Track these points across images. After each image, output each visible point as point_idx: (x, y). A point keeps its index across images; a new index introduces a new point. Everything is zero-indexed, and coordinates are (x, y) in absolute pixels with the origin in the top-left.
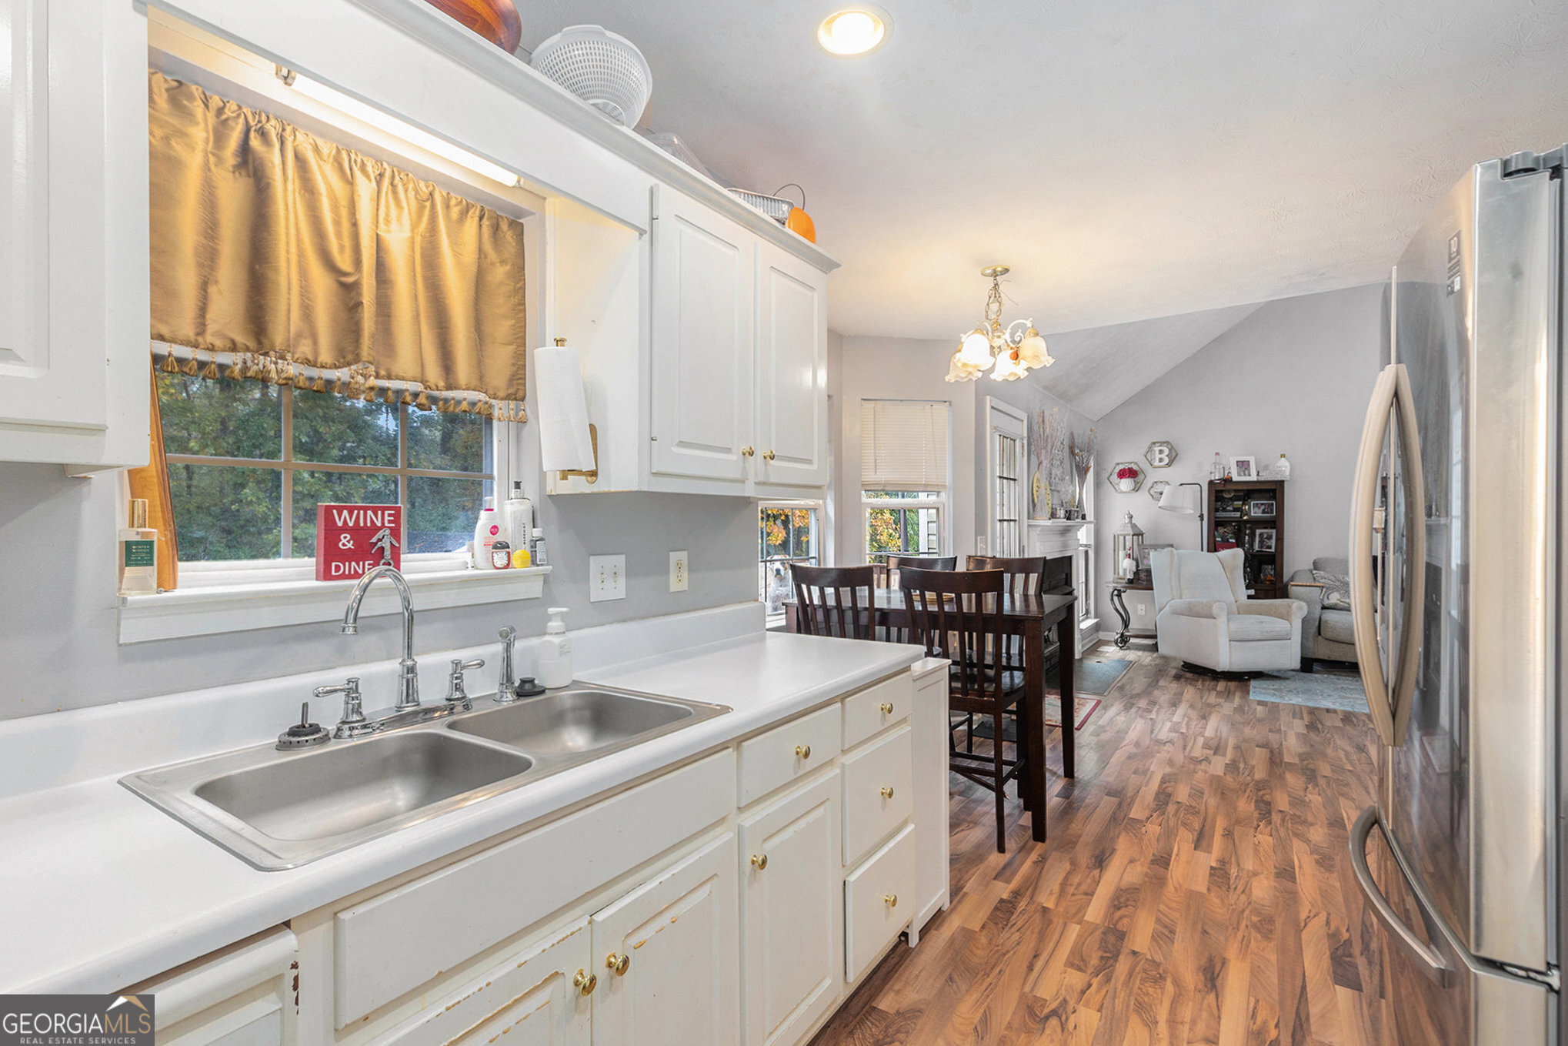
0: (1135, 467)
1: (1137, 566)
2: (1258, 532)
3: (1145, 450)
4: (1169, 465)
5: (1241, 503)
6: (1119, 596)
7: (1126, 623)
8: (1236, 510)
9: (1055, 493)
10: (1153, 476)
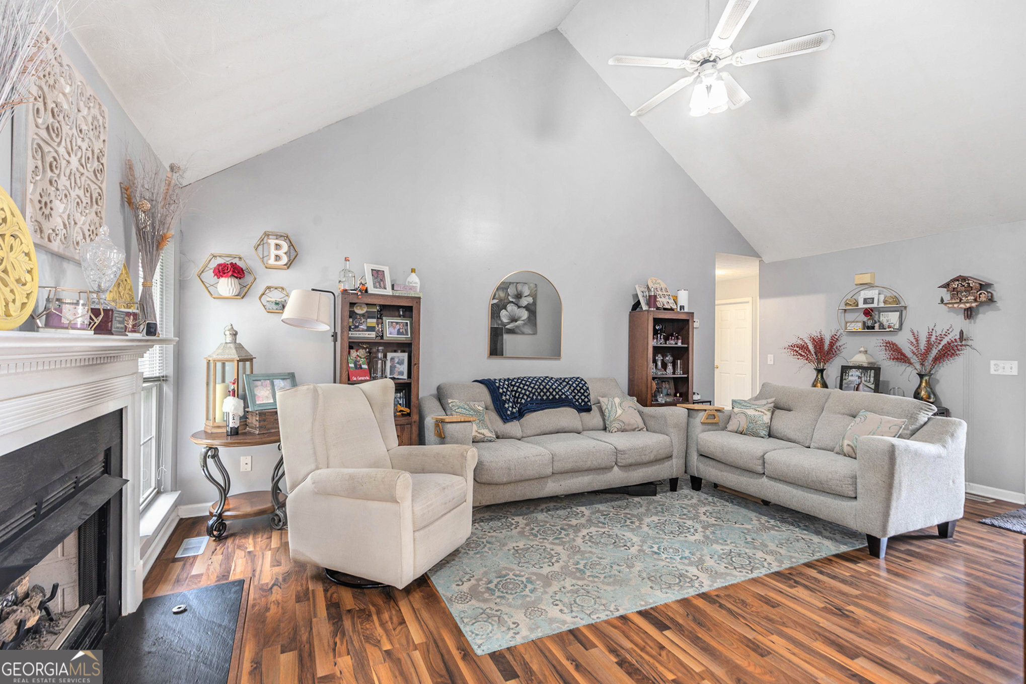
0: (240, 264)
1: (246, 406)
2: (390, 355)
3: (255, 241)
4: (289, 265)
5: (375, 320)
6: (215, 456)
7: (224, 491)
8: (371, 329)
9: (69, 268)
10: (265, 279)
